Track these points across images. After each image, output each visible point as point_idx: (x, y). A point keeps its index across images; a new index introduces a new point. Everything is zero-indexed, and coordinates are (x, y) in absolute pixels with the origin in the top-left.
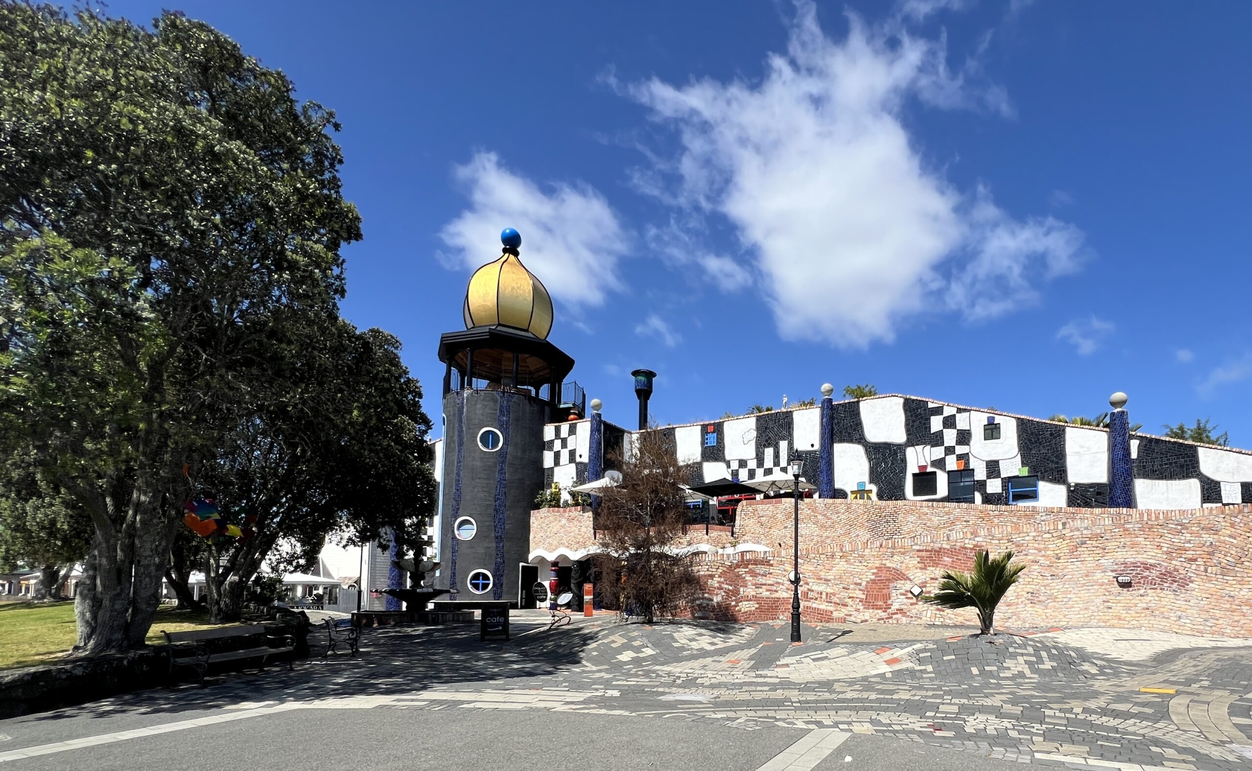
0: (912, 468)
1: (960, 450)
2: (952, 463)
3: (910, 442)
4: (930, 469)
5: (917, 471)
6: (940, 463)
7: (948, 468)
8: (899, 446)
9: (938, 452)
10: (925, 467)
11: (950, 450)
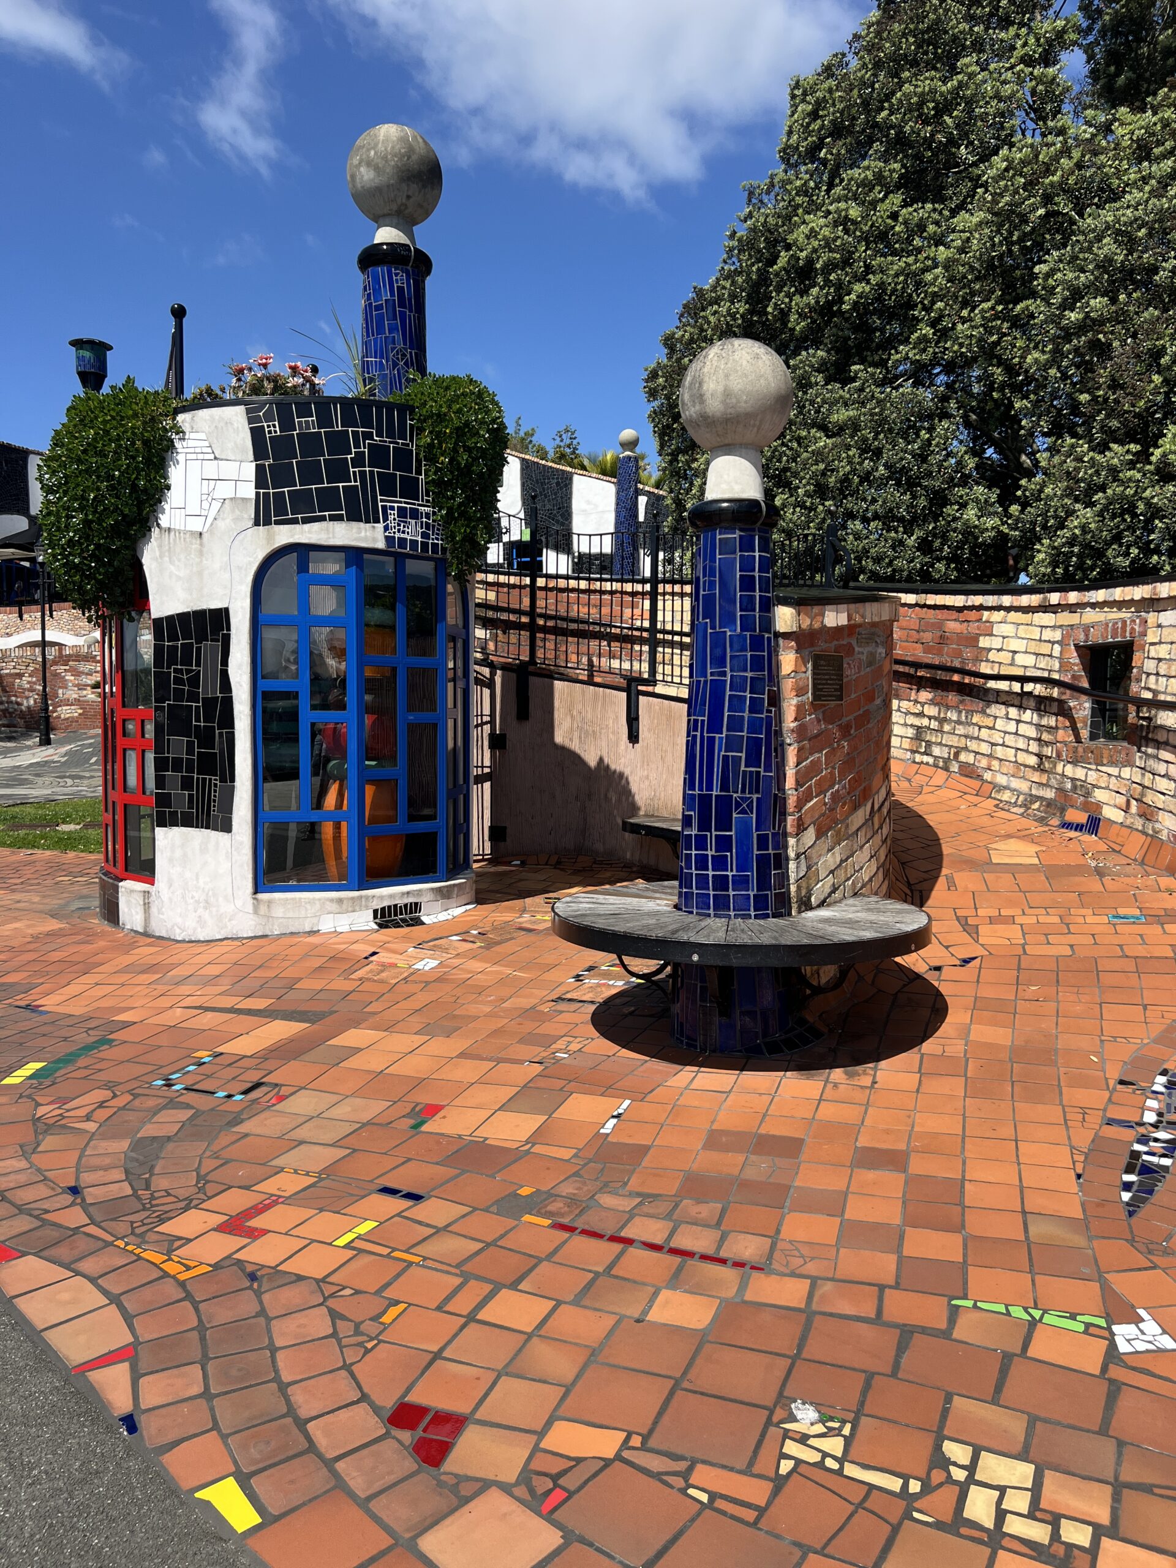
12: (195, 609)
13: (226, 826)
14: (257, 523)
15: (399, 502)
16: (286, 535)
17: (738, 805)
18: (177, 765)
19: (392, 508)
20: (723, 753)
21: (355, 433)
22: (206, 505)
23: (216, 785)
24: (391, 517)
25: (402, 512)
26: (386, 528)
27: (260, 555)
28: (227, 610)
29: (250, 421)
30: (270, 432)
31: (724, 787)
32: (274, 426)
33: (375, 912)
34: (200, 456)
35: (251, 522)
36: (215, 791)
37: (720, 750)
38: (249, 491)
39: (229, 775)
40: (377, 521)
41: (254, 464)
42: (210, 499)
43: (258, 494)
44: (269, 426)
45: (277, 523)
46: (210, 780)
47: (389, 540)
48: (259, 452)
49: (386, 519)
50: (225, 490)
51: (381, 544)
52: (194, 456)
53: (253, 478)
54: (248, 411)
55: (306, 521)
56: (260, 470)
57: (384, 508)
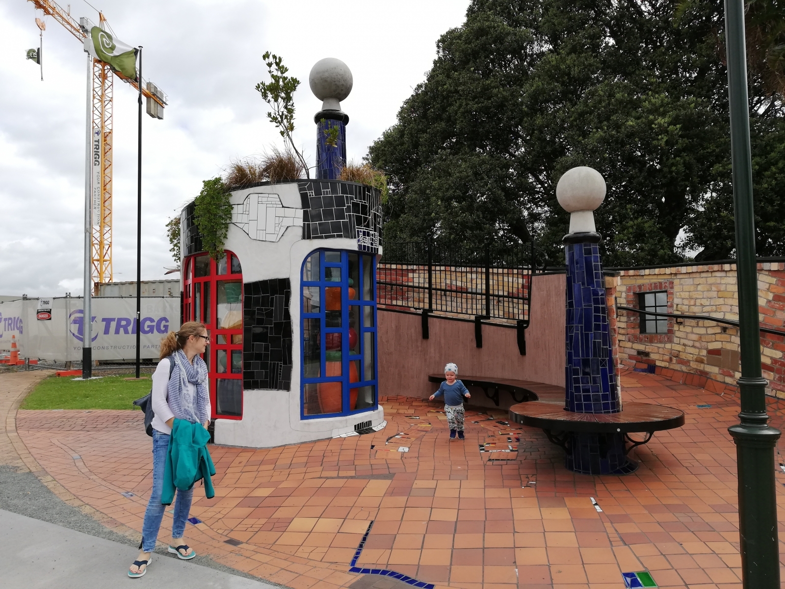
12: (270, 278)
13: (287, 387)
14: (304, 238)
15: (363, 229)
16: (317, 244)
17: (601, 363)
18: (258, 357)
19: (361, 231)
20: (593, 340)
21: (347, 197)
22: (277, 229)
23: (281, 366)
24: (360, 236)
25: (364, 233)
26: (359, 241)
27: (305, 254)
28: (288, 279)
29: (300, 190)
30: (310, 195)
31: (595, 355)
32: (312, 193)
33: (355, 426)
34: (275, 206)
35: (301, 238)
36: (281, 369)
37: (591, 340)
38: (300, 222)
39: (289, 361)
40: (355, 238)
41: (302, 210)
42: (280, 226)
43: (304, 224)
44: (309, 193)
45: (314, 238)
46: (278, 364)
47: (360, 246)
48: (305, 205)
49: (358, 237)
50: (288, 222)
51: (356, 249)
52: (271, 205)
53: (302, 217)
54: (299, 186)
55: (327, 237)
56: (305, 213)
57: (358, 231)
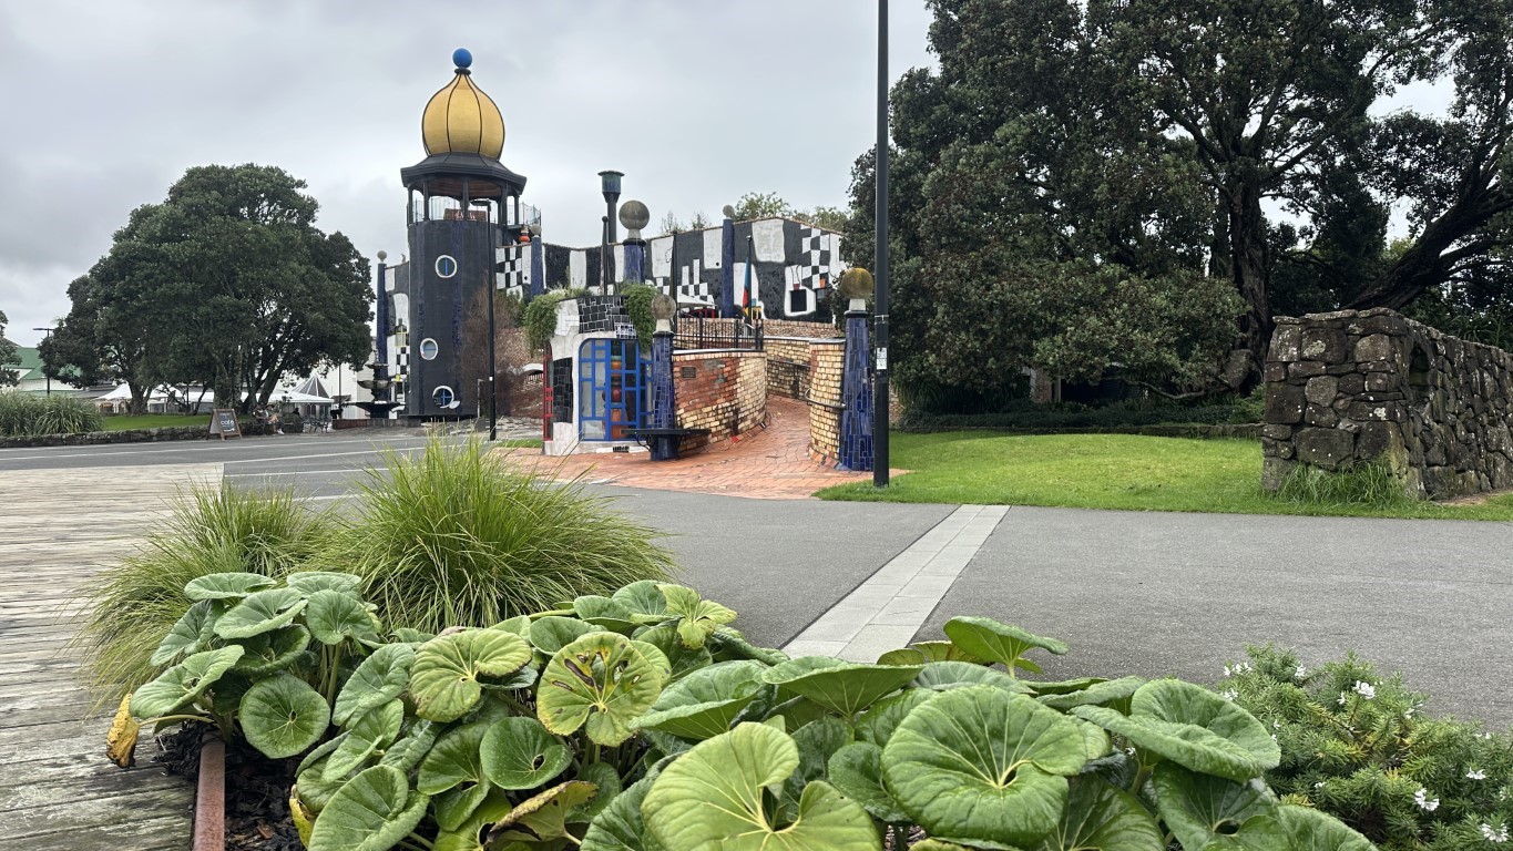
0: (789, 288)
1: (823, 269)
2: (817, 283)
3: (789, 263)
4: (801, 288)
5: (792, 289)
6: (808, 282)
7: (814, 287)
8: (779, 265)
9: (806, 272)
10: (798, 285)
11: (815, 271)
12: (564, 358)
13: (571, 422)
14: (580, 333)
15: (621, 325)
16: (587, 336)
18: (557, 403)
21: (607, 305)
24: (619, 329)
26: (617, 332)
27: (580, 342)
28: (572, 358)
29: (578, 304)
30: (583, 307)
32: (585, 305)
33: (614, 449)
36: (568, 411)
38: (578, 324)
39: (571, 406)
40: (615, 330)
41: (579, 316)
42: (567, 326)
43: (580, 324)
45: (585, 332)
46: (566, 408)
47: (619, 335)
48: (580, 313)
50: (571, 324)
51: (616, 337)
52: (563, 315)
53: (579, 320)
54: (577, 301)
55: (594, 331)
57: (617, 326)
